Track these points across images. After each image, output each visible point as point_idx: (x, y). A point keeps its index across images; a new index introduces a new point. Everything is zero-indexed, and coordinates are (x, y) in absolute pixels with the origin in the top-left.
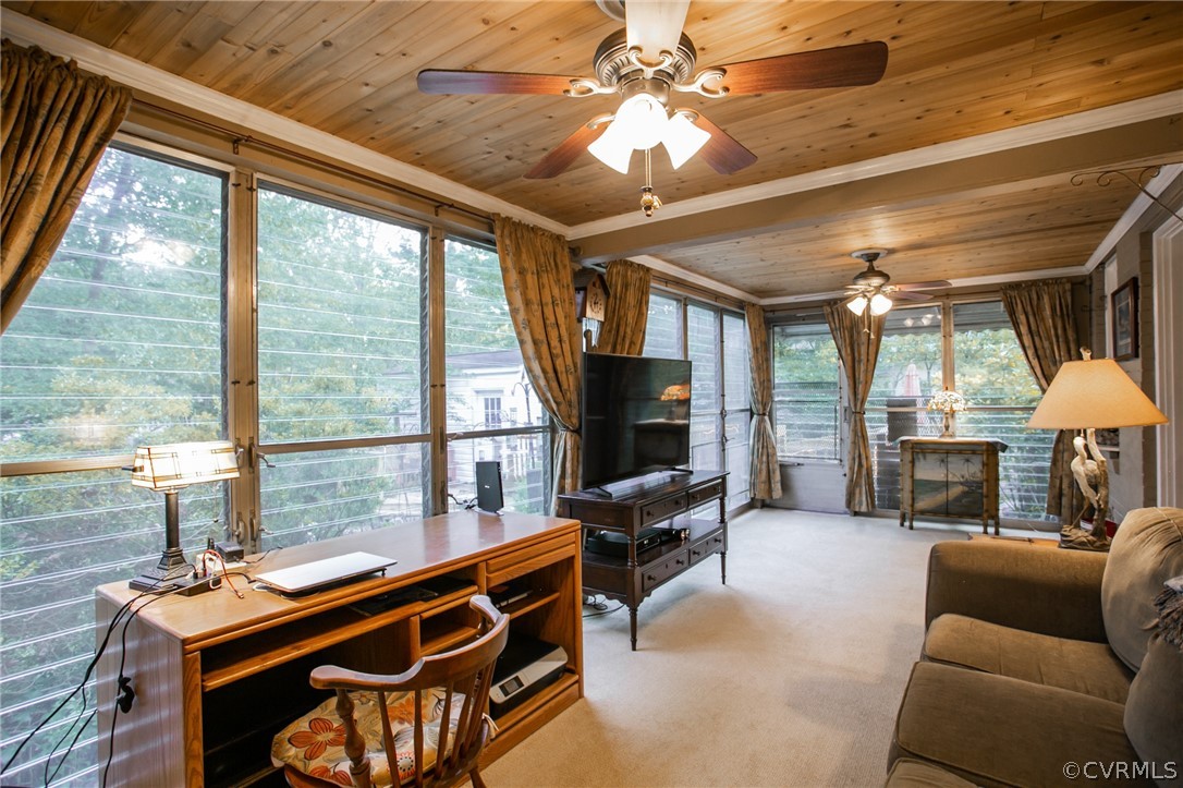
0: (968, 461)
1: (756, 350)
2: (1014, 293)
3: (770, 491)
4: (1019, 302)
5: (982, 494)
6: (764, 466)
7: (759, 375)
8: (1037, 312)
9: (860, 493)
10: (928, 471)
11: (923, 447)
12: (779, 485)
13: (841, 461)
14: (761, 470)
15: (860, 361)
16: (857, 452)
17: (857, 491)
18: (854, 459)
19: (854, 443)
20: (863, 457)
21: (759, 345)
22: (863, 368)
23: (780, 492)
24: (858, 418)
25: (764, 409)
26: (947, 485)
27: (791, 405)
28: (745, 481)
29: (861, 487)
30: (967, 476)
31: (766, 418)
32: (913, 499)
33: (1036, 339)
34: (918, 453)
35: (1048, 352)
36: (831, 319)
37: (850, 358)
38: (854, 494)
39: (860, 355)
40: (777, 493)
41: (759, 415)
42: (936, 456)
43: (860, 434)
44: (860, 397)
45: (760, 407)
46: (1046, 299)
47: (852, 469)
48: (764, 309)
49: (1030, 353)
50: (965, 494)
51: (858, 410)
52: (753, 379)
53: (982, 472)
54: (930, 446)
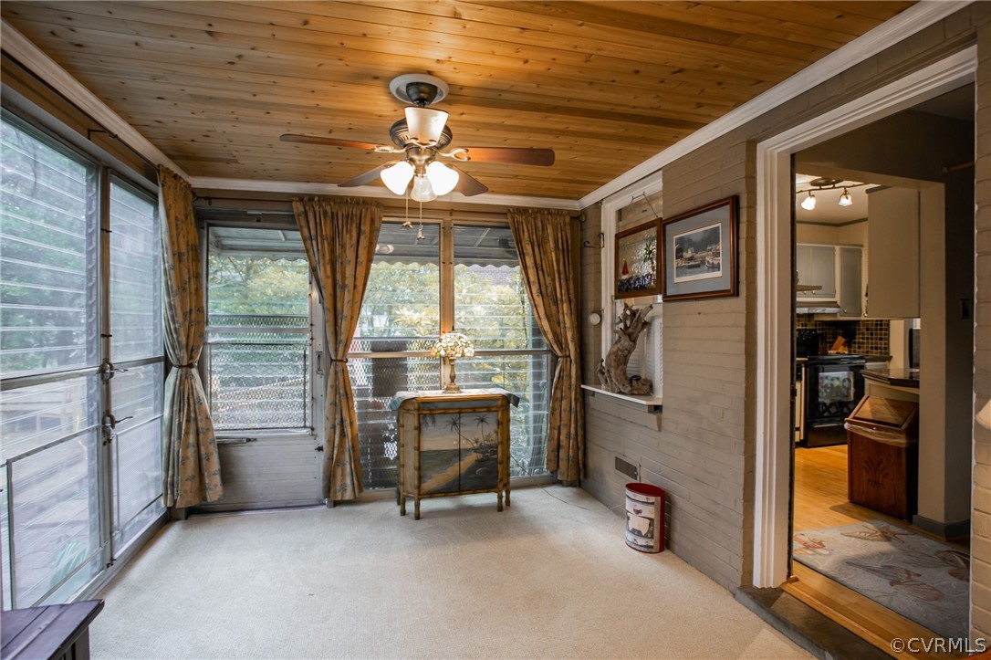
0: (482, 420)
1: (178, 256)
2: (520, 218)
3: (202, 488)
4: (525, 227)
5: (496, 459)
6: (191, 452)
7: (182, 301)
8: (540, 244)
9: (343, 475)
10: (439, 439)
11: (432, 407)
12: (217, 479)
13: (313, 429)
14: (185, 458)
15: (344, 287)
16: (338, 417)
17: (339, 472)
18: (334, 427)
19: (334, 404)
20: (347, 423)
21: (184, 249)
22: (347, 297)
23: (219, 489)
24: (339, 369)
25: (191, 357)
26: (459, 454)
27: (234, 350)
28: (157, 479)
29: (344, 465)
30: (481, 440)
31: (194, 371)
32: (420, 478)
33: (540, 273)
34: (425, 415)
35: (549, 289)
36: (303, 223)
37: (330, 281)
38: (335, 477)
39: (344, 278)
40: (215, 492)
41: (180, 367)
42: (448, 418)
43: (342, 391)
44: (343, 337)
45: (184, 355)
46: (550, 230)
47: (331, 441)
48: (196, 194)
49: (535, 289)
50: (480, 462)
51: (339, 358)
52: (171, 307)
53: (497, 433)
54: (441, 405)
